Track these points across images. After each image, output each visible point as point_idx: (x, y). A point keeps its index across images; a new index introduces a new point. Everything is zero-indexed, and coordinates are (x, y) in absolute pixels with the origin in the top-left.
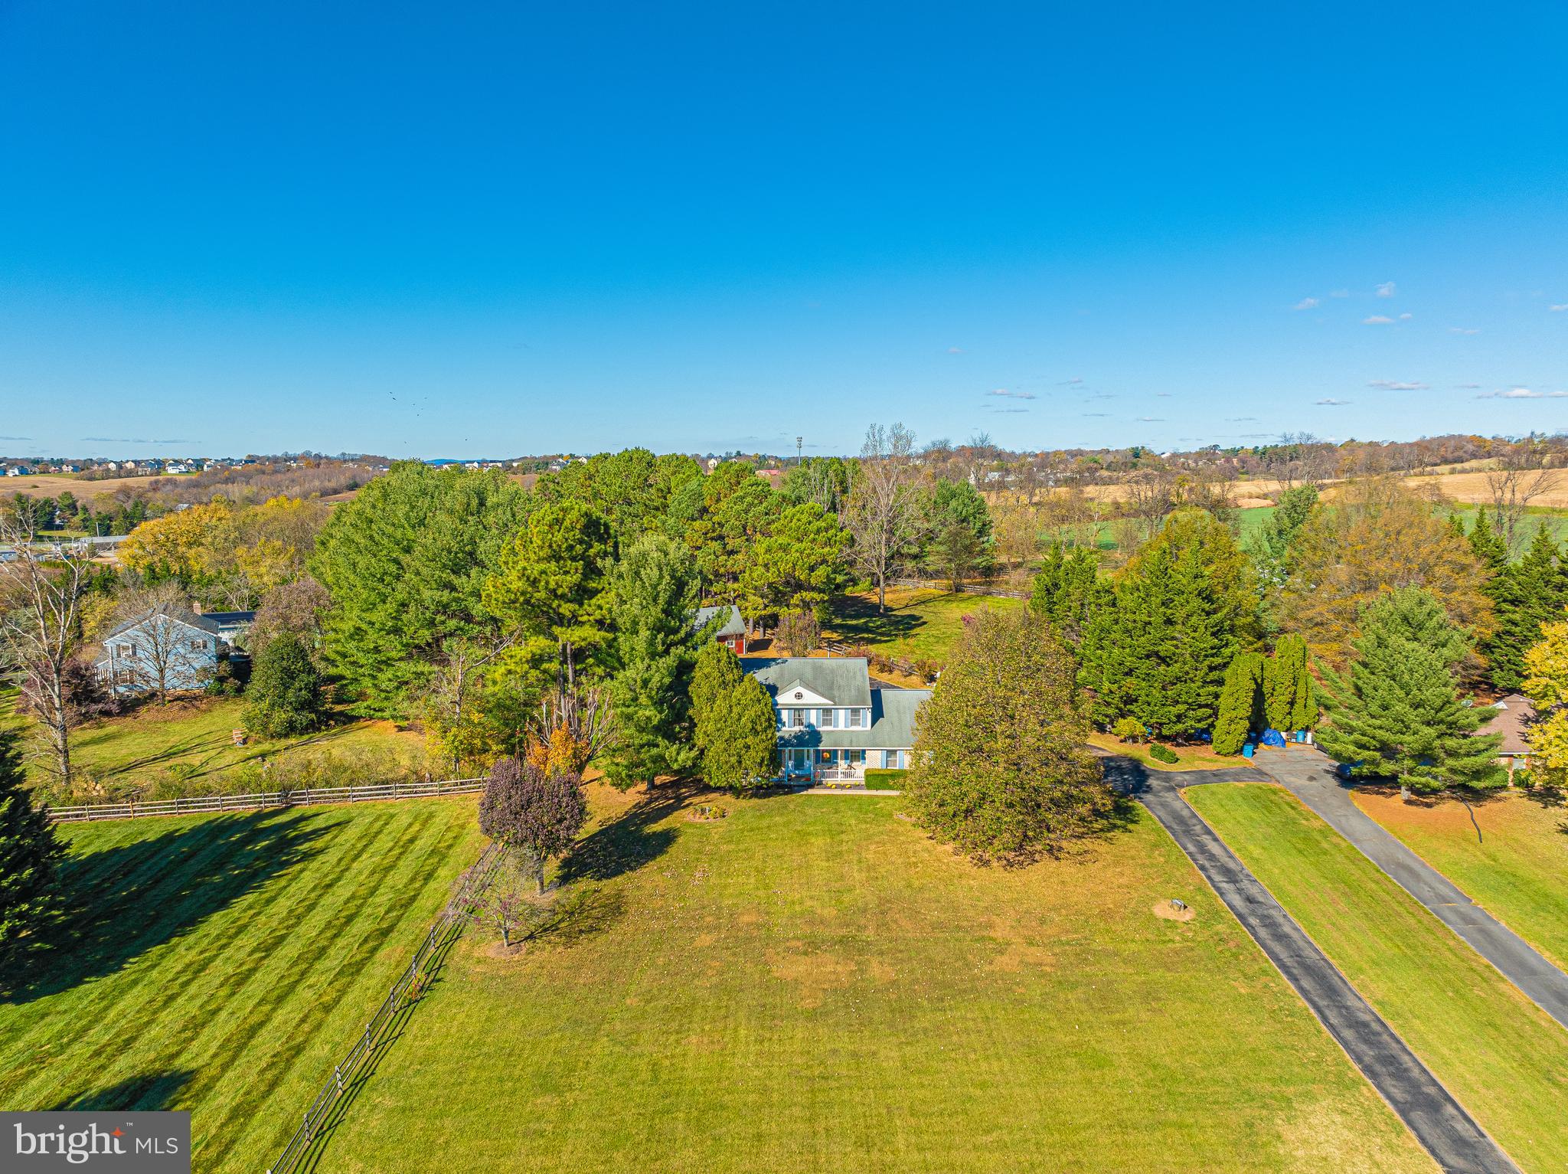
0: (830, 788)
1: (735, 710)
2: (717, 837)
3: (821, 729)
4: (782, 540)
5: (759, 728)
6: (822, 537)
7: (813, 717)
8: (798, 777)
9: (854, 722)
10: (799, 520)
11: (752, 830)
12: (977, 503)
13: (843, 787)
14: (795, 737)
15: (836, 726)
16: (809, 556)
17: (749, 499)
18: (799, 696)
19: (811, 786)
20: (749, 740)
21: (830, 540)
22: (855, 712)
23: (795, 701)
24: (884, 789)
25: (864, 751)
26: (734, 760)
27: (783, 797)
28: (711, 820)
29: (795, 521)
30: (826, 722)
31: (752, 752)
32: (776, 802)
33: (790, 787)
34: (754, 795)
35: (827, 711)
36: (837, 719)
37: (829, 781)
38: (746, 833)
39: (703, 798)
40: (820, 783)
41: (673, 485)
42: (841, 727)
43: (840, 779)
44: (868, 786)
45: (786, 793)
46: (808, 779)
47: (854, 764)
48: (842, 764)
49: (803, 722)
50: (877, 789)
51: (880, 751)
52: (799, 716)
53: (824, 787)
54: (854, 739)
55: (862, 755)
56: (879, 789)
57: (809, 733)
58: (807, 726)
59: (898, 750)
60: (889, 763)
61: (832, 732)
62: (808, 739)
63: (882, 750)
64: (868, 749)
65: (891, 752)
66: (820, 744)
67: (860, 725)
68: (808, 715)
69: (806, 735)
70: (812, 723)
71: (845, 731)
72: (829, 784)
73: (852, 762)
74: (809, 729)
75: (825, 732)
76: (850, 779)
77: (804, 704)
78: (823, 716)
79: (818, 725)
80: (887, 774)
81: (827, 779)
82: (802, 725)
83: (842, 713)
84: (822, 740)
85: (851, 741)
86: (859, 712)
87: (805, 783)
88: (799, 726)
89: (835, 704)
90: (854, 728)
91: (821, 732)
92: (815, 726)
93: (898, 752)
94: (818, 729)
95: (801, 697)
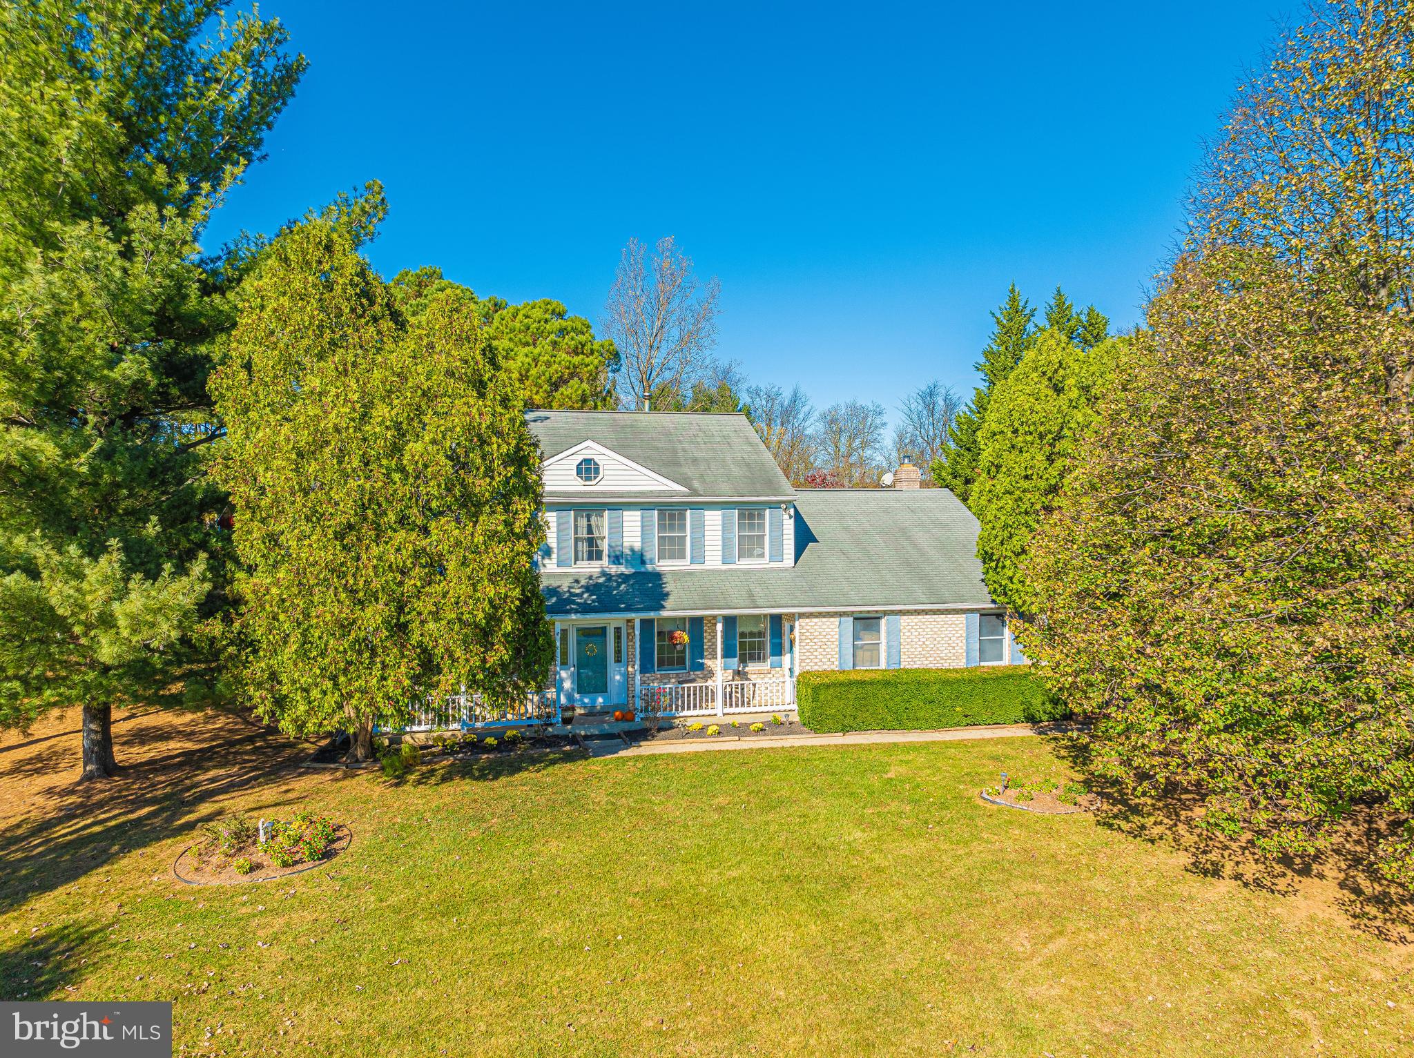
0: (701, 732)
2: (278, 954)
3: (665, 566)
7: (632, 531)
8: (591, 713)
9: (749, 547)
13: (740, 730)
14: (587, 589)
15: (698, 557)
16: (548, 364)
18: (588, 469)
19: (640, 735)
22: (750, 513)
23: (577, 485)
24: (863, 727)
25: (777, 620)
26: (374, 616)
27: (560, 770)
28: (273, 873)
30: (673, 548)
32: (539, 787)
33: (573, 740)
34: (464, 771)
35: (670, 513)
36: (700, 537)
37: (691, 717)
38: (420, 927)
39: (269, 793)
40: (666, 727)
42: (713, 560)
43: (718, 711)
44: (815, 721)
45: (569, 758)
46: (629, 717)
47: (751, 667)
48: (720, 670)
49: (604, 546)
50: (845, 730)
51: (836, 620)
52: (590, 531)
53: (688, 735)
54: (757, 590)
55: (773, 636)
56: (852, 729)
57: (625, 578)
58: (616, 559)
59: (886, 613)
60: (859, 653)
61: (690, 573)
62: (627, 592)
63: (841, 614)
64: (802, 615)
65: (867, 622)
66: (668, 603)
67: (762, 555)
68: (617, 528)
69: (619, 585)
70: (632, 550)
71: (725, 572)
72: (695, 724)
73: (743, 660)
74: (622, 569)
75: (674, 573)
76: (746, 709)
77: (604, 494)
78: (662, 527)
79: (648, 556)
80: (871, 683)
81: (686, 713)
82: (599, 558)
83: (713, 518)
84: (666, 595)
85: (751, 595)
86: (761, 517)
87: (626, 726)
88: (590, 558)
89: (695, 493)
90: (746, 564)
91: (658, 576)
92: (639, 557)
93: (883, 622)
94: (649, 567)
95: (597, 471)
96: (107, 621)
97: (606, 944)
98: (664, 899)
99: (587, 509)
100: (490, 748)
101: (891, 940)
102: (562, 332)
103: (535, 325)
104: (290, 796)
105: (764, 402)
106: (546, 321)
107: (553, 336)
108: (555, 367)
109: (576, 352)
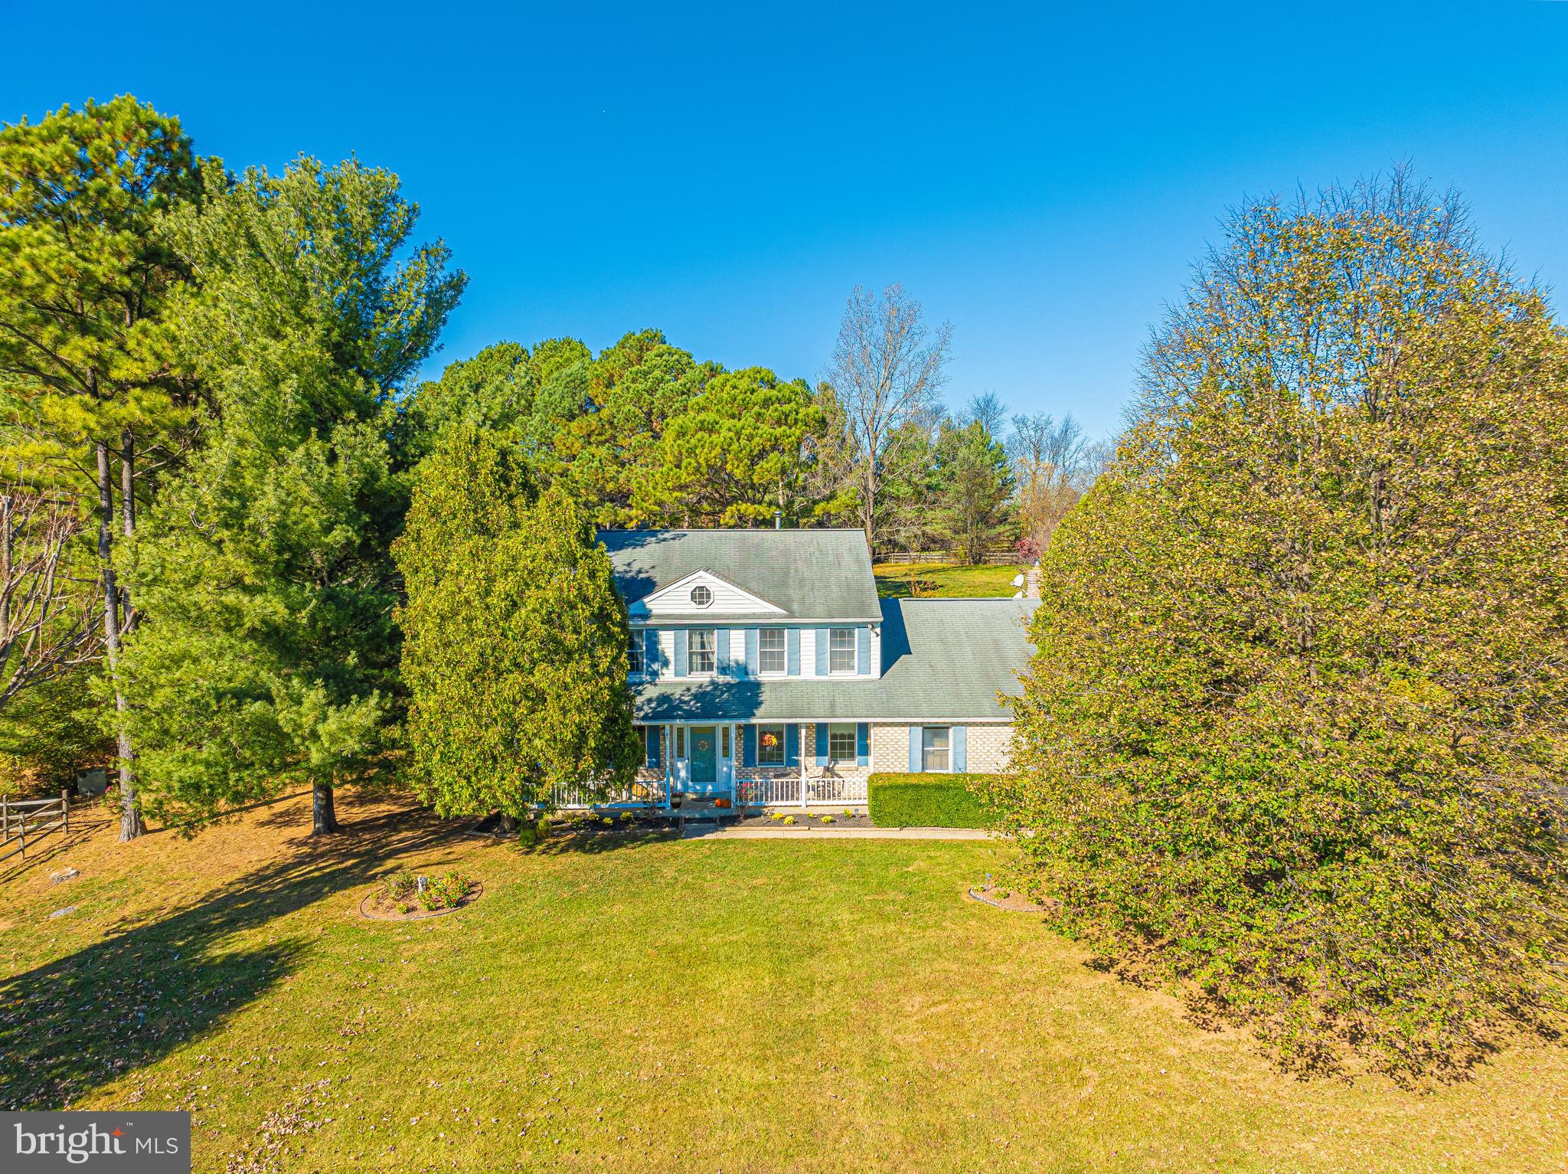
0: (779, 821)
1: (500, 587)
2: (412, 968)
3: (765, 677)
4: (709, 416)
5: (571, 640)
6: (771, 413)
7: (737, 647)
8: (702, 799)
9: (841, 661)
10: (735, 387)
11: (529, 947)
12: (995, 452)
13: (813, 821)
14: (695, 697)
15: (795, 669)
16: (750, 438)
17: (657, 373)
18: (701, 595)
19: (731, 821)
20: (542, 677)
21: (787, 416)
22: (841, 633)
23: (692, 608)
24: (922, 824)
25: (864, 728)
26: (492, 736)
27: (650, 848)
28: (422, 914)
29: (728, 388)
30: (772, 661)
31: (552, 712)
32: (628, 860)
33: (675, 822)
34: (579, 845)
35: (771, 632)
36: (796, 652)
37: (778, 807)
38: (505, 958)
39: (436, 854)
40: (753, 814)
41: (544, 373)
42: (808, 672)
43: (804, 803)
44: (879, 817)
45: (663, 838)
46: (726, 804)
47: (842, 766)
48: (811, 767)
49: (714, 659)
50: (902, 825)
51: (907, 729)
52: (703, 646)
53: (770, 823)
54: (840, 700)
55: (860, 739)
56: (908, 825)
57: (729, 686)
58: (724, 670)
59: (953, 724)
60: (930, 758)
61: (785, 684)
62: (727, 700)
63: (911, 724)
64: (876, 724)
65: (935, 731)
66: (757, 712)
67: (853, 668)
68: (726, 644)
69: (723, 693)
70: (737, 663)
71: (817, 682)
72: (778, 813)
73: (834, 758)
74: (728, 679)
75: (774, 683)
76: (831, 802)
77: (713, 616)
78: (763, 644)
79: (750, 667)
80: (925, 787)
81: (774, 803)
82: (710, 667)
83: (808, 637)
84: (761, 703)
85: (833, 705)
86: (851, 634)
87: (723, 812)
88: (703, 669)
89: (792, 615)
90: (839, 675)
91: (758, 685)
92: (744, 670)
93: (951, 731)
94: (752, 678)
95: (708, 596)
96: (315, 736)
97: (620, 978)
98: (673, 952)
99: (700, 629)
100: (605, 827)
101: (819, 992)
102: (767, 403)
103: (741, 396)
104: (451, 857)
105: (1032, 433)
106: (753, 391)
107: (757, 408)
108: (757, 439)
109: (779, 423)
